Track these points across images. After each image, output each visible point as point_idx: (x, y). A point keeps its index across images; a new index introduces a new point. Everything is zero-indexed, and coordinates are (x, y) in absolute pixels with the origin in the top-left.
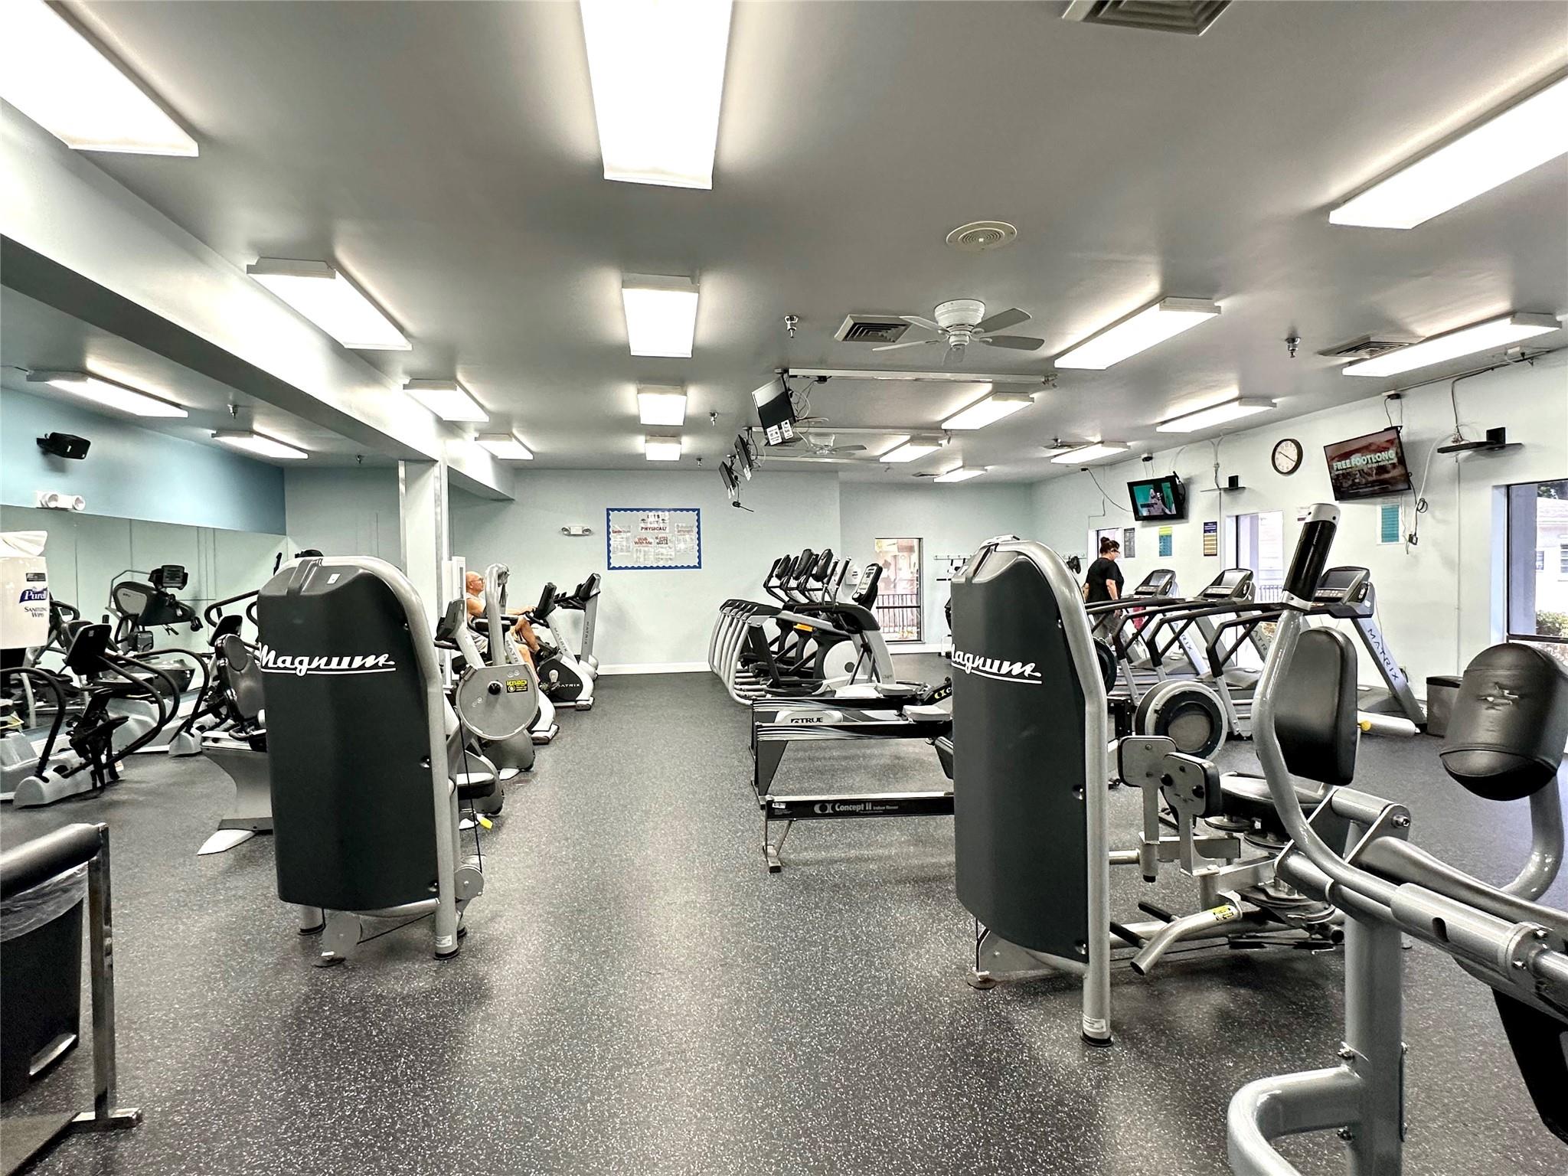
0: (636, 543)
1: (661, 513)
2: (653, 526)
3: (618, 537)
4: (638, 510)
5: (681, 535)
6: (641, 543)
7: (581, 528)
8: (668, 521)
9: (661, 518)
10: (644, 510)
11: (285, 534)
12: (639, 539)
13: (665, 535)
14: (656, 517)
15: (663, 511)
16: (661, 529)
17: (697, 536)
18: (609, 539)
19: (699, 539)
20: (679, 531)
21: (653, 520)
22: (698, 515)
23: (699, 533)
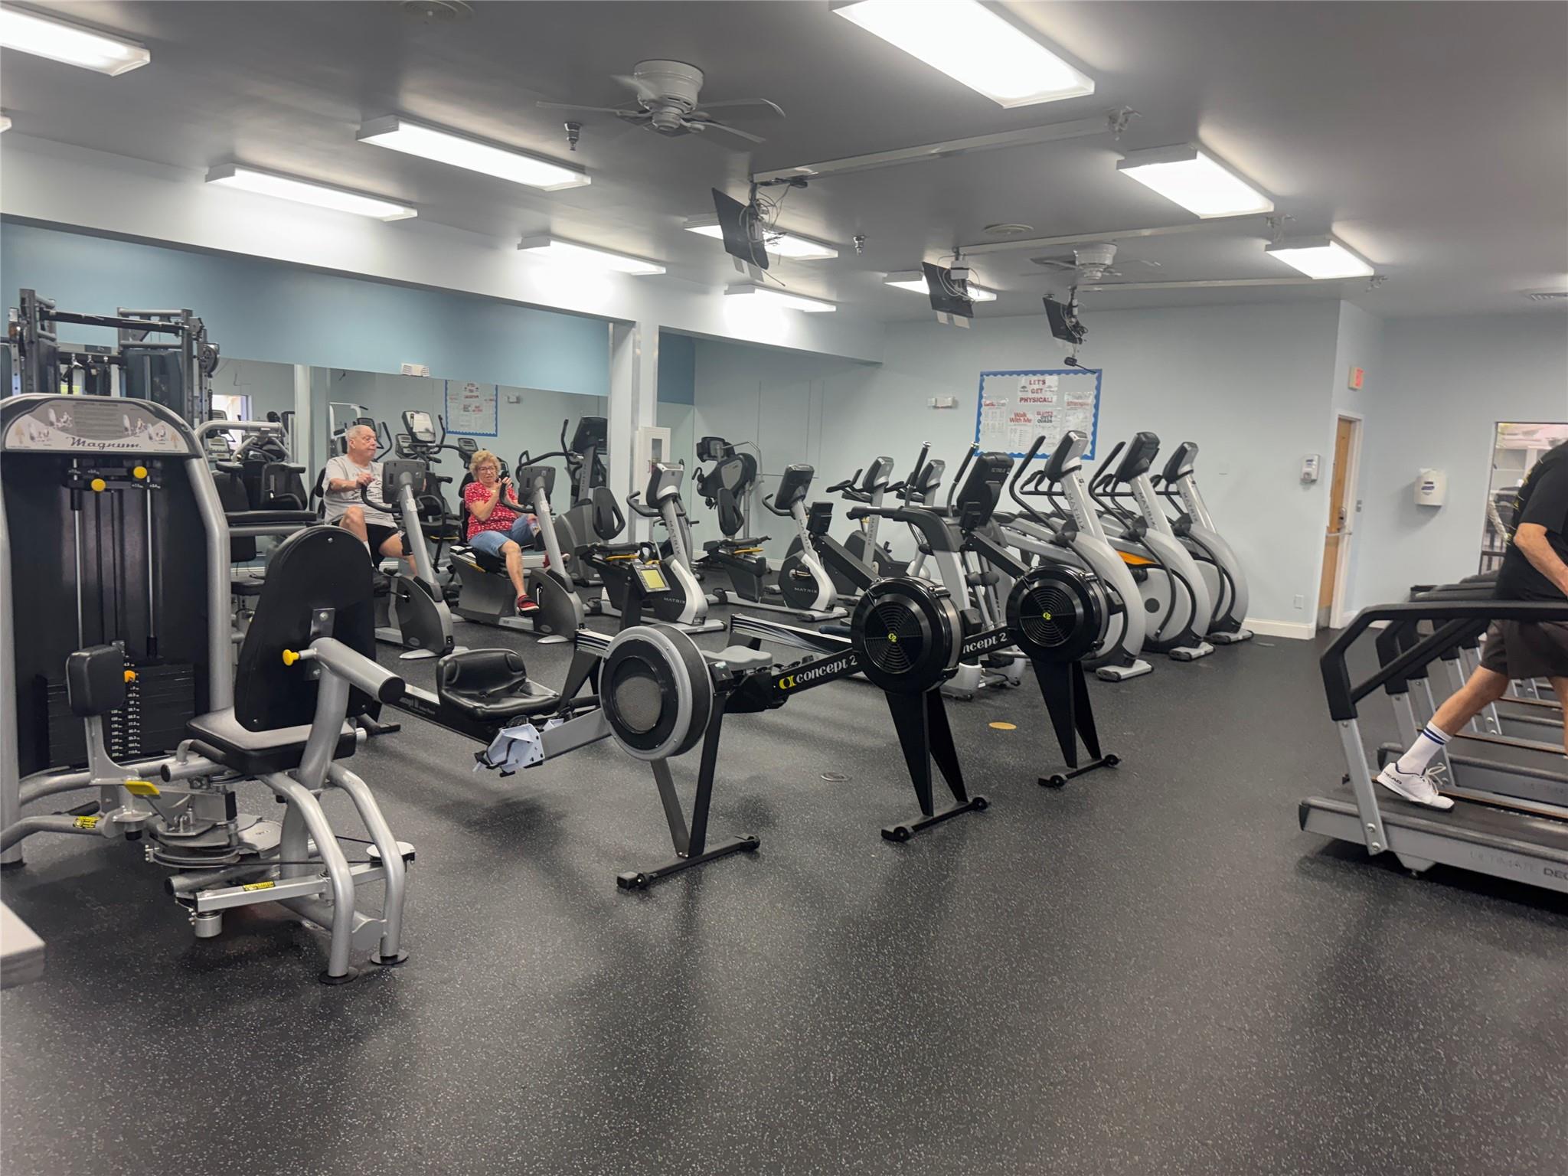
0: (1012, 420)
1: (1048, 378)
2: (1035, 396)
3: (990, 411)
4: (1019, 373)
5: (1072, 409)
6: (1017, 420)
7: (950, 399)
8: (1056, 389)
9: (1047, 384)
10: (1026, 373)
11: (693, 404)
12: (1016, 415)
13: (1049, 409)
14: (1041, 383)
15: (1051, 374)
16: (1045, 400)
17: (1094, 411)
18: (979, 414)
19: (1096, 416)
20: (1069, 404)
21: (1036, 387)
22: (1099, 379)
23: (1097, 406)
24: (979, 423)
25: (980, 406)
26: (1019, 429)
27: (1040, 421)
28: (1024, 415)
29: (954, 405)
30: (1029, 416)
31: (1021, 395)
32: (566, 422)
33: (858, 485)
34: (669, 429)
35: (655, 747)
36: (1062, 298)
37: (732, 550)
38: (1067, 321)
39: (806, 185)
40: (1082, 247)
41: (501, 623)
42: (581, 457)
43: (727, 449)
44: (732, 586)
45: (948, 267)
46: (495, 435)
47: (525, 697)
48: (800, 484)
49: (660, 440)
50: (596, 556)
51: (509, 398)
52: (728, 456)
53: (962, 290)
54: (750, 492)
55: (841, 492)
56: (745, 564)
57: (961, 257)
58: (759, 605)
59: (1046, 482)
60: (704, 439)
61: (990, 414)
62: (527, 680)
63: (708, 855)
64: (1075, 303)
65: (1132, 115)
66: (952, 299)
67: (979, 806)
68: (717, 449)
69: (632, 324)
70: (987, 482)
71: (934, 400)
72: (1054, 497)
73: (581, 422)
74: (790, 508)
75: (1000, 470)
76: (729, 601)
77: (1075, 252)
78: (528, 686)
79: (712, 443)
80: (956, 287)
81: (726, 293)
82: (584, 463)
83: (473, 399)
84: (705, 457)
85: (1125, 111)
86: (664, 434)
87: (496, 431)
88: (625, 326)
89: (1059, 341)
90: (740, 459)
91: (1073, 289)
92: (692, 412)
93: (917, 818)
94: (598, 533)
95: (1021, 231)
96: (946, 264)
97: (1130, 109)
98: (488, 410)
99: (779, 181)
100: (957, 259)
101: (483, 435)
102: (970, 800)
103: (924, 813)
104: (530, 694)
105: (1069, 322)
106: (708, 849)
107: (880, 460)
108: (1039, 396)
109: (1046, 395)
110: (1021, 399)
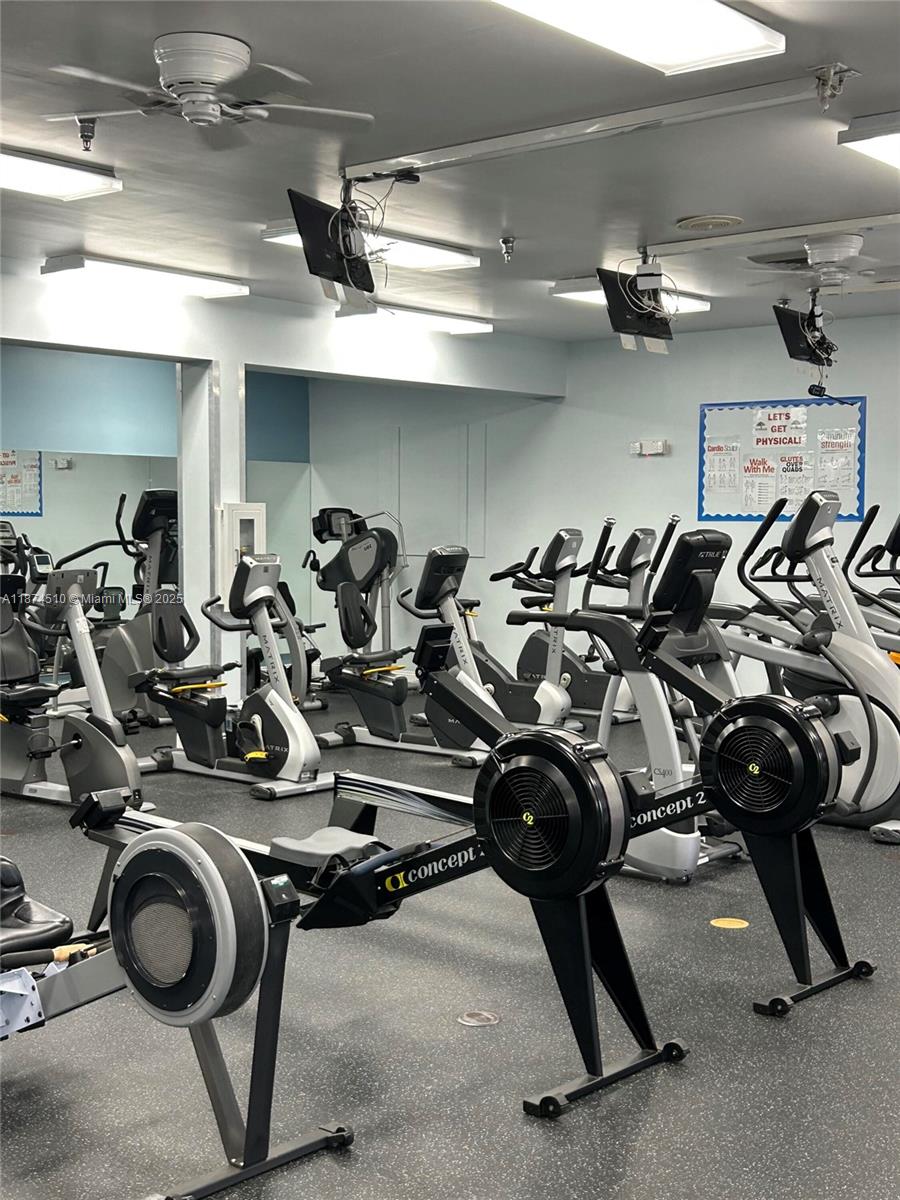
0: (747, 470)
1: (792, 410)
2: (777, 435)
3: (717, 458)
4: (752, 404)
5: (827, 452)
6: (756, 470)
7: (660, 443)
8: (804, 425)
9: (793, 419)
10: (763, 404)
11: (308, 461)
12: (753, 462)
13: (798, 454)
14: (783, 417)
15: (796, 406)
16: (790, 441)
17: (858, 454)
18: (702, 463)
19: (861, 460)
20: (824, 444)
21: (777, 423)
22: (862, 410)
23: (862, 448)
24: (702, 474)
25: (702, 451)
26: (757, 480)
27: (785, 470)
28: (764, 462)
29: (667, 452)
30: (770, 463)
31: (758, 435)
32: (123, 498)
33: (535, 569)
34: (264, 505)
35: (186, 1008)
36: (800, 305)
37: (360, 669)
38: (809, 337)
39: (417, 179)
40: (814, 240)
41: (26, 793)
42: (145, 546)
43: (356, 524)
44: (360, 719)
45: (633, 272)
46: (40, 515)
47: (20, 927)
48: (450, 572)
49: (251, 522)
50: (159, 686)
51: (56, 463)
52: (358, 532)
53: (653, 304)
54: (390, 581)
55: (510, 580)
56: (379, 687)
57: (650, 261)
58: (399, 745)
59: (786, 563)
60: (323, 511)
61: (717, 463)
62: (26, 899)
63: (274, 1160)
64: (818, 310)
65: (847, 74)
66: (641, 316)
67: (673, 1055)
68: (342, 524)
69: (204, 364)
70: (694, 571)
71: (638, 444)
72: (796, 584)
73: (142, 498)
74: (437, 607)
75: (711, 554)
76: (358, 740)
77: (806, 247)
78: (27, 908)
79: (334, 517)
80: (645, 300)
81: (338, 315)
82: (148, 554)
83: (10, 466)
84: (325, 536)
85: (837, 69)
86: (257, 512)
87: (41, 509)
88: (195, 368)
90: (373, 536)
91: (814, 293)
92: (308, 471)
93: (580, 1080)
94: (162, 656)
95: (728, 224)
96: (630, 270)
97: (846, 67)
98: (29, 480)
99: (378, 176)
100: (645, 262)
101: (23, 514)
102: (660, 1047)
103: (589, 1072)
104: (28, 921)
105: (812, 338)
106: (274, 1152)
107: (563, 534)
108: (783, 435)
109: (792, 434)
110: (758, 441)
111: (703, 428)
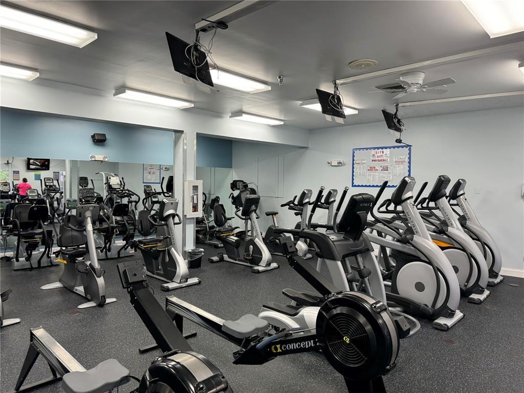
0: (369, 170)
1: (385, 150)
2: (380, 159)
3: (358, 166)
4: (370, 149)
5: (397, 164)
6: (371, 170)
7: (338, 162)
8: (389, 155)
9: (385, 153)
10: (374, 148)
11: (232, 168)
12: (371, 168)
13: (386, 165)
14: (381, 153)
16: (384, 160)
17: (408, 165)
18: (353, 168)
19: (409, 167)
20: (396, 162)
21: (379, 154)
22: (410, 150)
23: (410, 163)
24: (353, 172)
25: (353, 164)
26: (372, 174)
27: (382, 170)
28: (374, 167)
29: (340, 164)
30: (377, 168)
31: (372, 159)
33: (296, 202)
36: (392, 110)
37: (220, 234)
43: (244, 185)
48: (253, 205)
49: (197, 186)
55: (288, 207)
56: (230, 241)
59: (393, 205)
60: (234, 181)
61: (358, 168)
64: (398, 112)
68: (240, 185)
69: (182, 132)
70: (358, 212)
71: (330, 162)
74: (249, 215)
75: (366, 205)
76: (225, 259)
79: (238, 183)
81: (230, 117)
83: (152, 170)
84: (234, 189)
86: (200, 183)
88: (179, 132)
89: (392, 131)
90: (249, 190)
91: (397, 105)
92: (232, 171)
95: (371, 64)
98: (157, 173)
101: (156, 183)
105: (396, 121)
107: (305, 191)
108: (381, 158)
109: (385, 158)
110: (373, 161)
111: (354, 156)
